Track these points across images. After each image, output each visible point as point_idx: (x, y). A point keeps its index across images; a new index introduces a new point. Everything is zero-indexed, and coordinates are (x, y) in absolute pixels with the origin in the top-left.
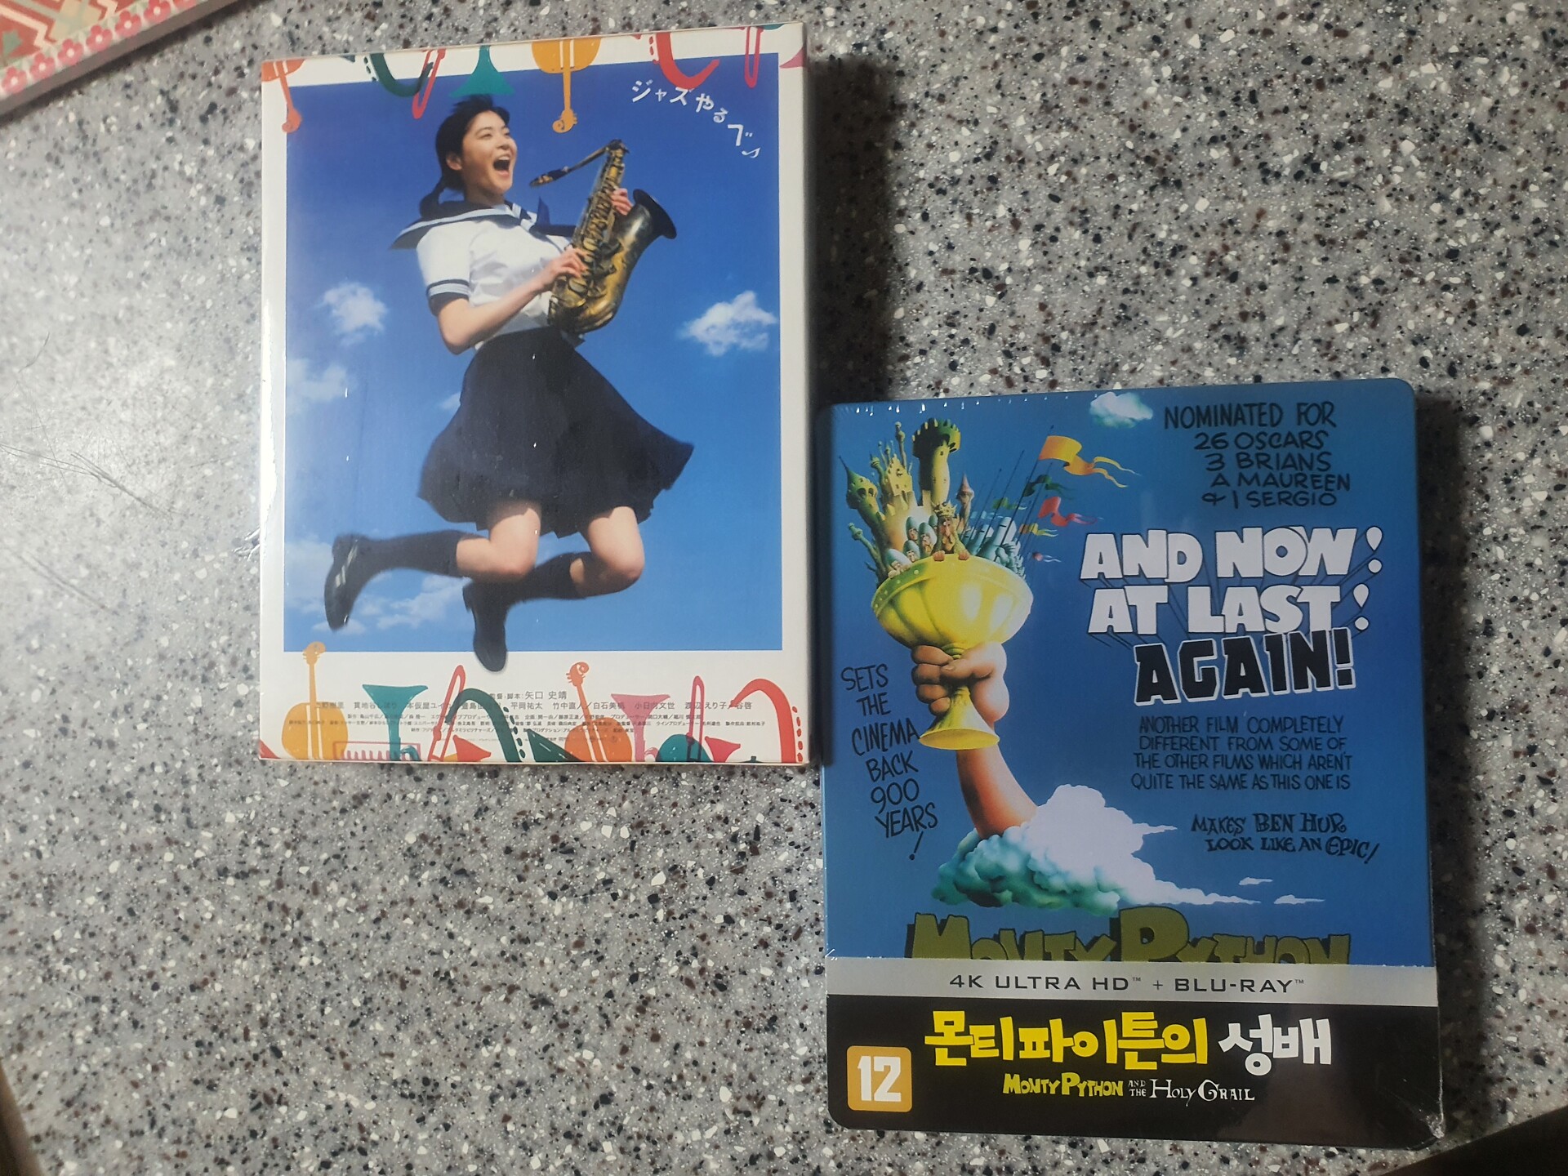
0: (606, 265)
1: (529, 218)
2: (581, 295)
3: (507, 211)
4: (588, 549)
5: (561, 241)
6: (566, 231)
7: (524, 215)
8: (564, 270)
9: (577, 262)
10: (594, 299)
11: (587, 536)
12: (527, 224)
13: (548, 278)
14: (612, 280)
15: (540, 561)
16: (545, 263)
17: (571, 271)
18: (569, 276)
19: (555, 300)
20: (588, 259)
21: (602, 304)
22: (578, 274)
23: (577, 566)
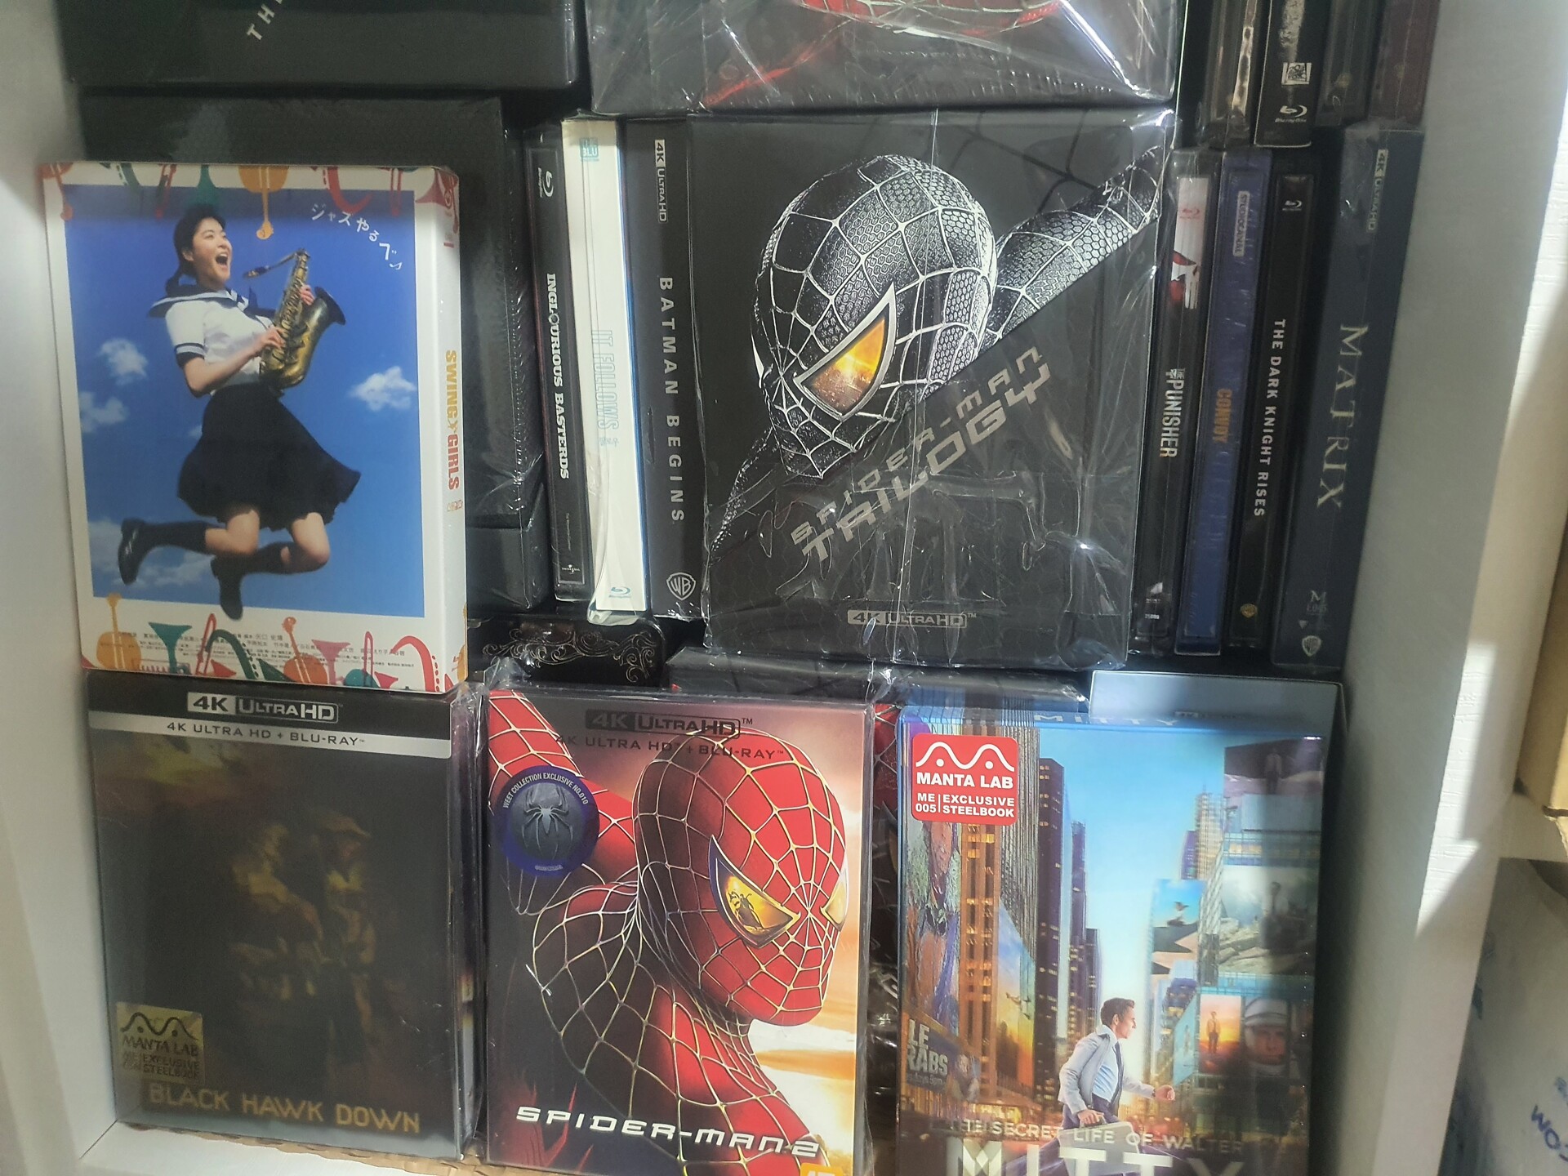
0: (298, 341)
1: (243, 302)
2: (281, 361)
3: (227, 295)
4: (291, 540)
5: (266, 320)
6: (269, 314)
7: (239, 299)
8: (269, 342)
9: (277, 337)
10: (289, 365)
11: (291, 532)
12: (242, 306)
13: (258, 347)
14: (302, 352)
15: (260, 546)
16: (256, 336)
17: (274, 343)
18: (273, 347)
19: (264, 364)
20: (285, 336)
21: (296, 369)
22: (279, 346)
23: (285, 552)
